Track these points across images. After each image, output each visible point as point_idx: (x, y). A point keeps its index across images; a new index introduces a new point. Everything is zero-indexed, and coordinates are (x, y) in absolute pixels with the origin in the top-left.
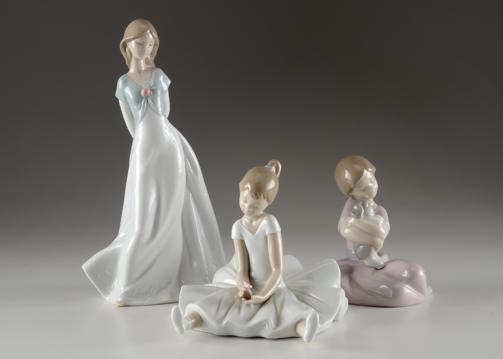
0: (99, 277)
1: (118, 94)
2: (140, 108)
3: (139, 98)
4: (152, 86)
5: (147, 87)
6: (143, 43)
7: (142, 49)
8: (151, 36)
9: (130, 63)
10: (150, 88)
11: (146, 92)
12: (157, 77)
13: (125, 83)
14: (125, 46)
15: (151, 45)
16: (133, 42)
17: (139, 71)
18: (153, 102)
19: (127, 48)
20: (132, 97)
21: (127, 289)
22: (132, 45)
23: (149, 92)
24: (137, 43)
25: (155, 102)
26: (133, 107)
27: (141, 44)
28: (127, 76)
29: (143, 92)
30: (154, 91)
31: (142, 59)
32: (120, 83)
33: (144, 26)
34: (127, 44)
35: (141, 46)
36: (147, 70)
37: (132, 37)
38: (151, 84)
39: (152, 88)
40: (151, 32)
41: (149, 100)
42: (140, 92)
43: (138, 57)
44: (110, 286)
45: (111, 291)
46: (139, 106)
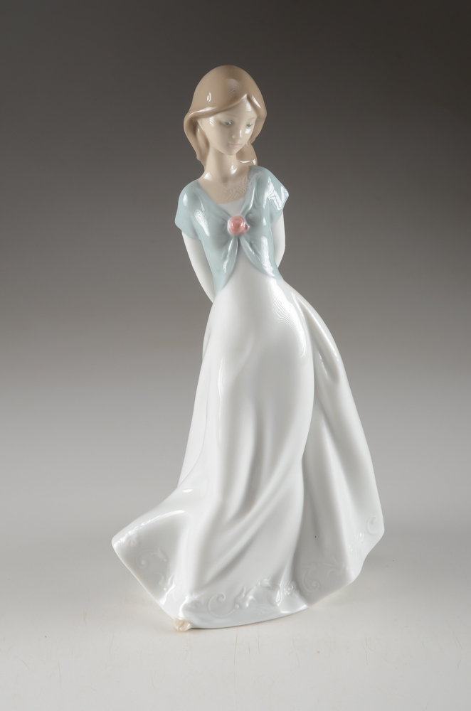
0: (143, 562)
1: (180, 220)
2: (225, 258)
3: (221, 237)
4: (250, 212)
5: (239, 214)
6: (233, 123)
7: (231, 135)
8: (249, 107)
9: (204, 157)
10: (247, 217)
11: (237, 226)
12: (261, 186)
13: (195, 199)
14: (194, 125)
15: (249, 126)
16: (212, 119)
17: (225, 178)
18: (251, 245)
19: (198, 129)
20: (207, 232)
21: (195, 597)
22: (209, 126)
23: (243, 224)
24: (220, 124)
25: (255, 245)
26: (212, 254)
27: (227, 124)
28: (198, 185)
29: (230, 225)
30: (253, 222)
31: (231, 154)
32: (184, 198)
33: (233, 83)
34: (199, 122)
35: (229, 128)
36: (240, 173)
37: (208, 109)
38: (248, 207)
39: (251, 215)
40: (249, 99)
41: (245, 243)
42: (224, 225)
43: (221, 150)
44: (165, 580)
45: (167, 590)
46: (223, 255)
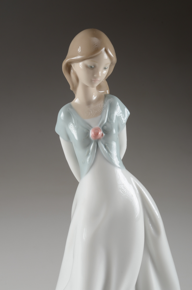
1: (58, 129)
2: (88, 155)
3: (86, 141)
4: (105, 125)
5: (97, 126)
6: (95, 66)
7: (93, 74)
8: (106, 56)
9: (75, 88)
10: (103, 128)
11: (96, 134)
12: (112, 107)
14: (69, 67)
15: (105, 68)
16: (81, 64)
17: (89, 103)
18: (105, 147)
19: (72, 70)
20: (76, 138)
22: (79, 68)
23: (100, 133)
24: (87, 67)
25: (108, 146)
26: (79, 152)
27: (91, 67)
28: (71, 107)
29: (91, 133)
30: (107, 131)
31: (93, 87)
32: (61, 115)
33: (95, 40)
34: (72, 65)
35: (92, 70)
36: (99, 99)
37: (79, 57)
38: (103, 121)
39: (105, 127)
40: (106, 51)
41: (101, 145)
42: (88, 133)
43: (87, 84)
46: (87, 152)
